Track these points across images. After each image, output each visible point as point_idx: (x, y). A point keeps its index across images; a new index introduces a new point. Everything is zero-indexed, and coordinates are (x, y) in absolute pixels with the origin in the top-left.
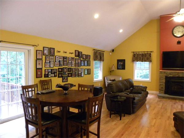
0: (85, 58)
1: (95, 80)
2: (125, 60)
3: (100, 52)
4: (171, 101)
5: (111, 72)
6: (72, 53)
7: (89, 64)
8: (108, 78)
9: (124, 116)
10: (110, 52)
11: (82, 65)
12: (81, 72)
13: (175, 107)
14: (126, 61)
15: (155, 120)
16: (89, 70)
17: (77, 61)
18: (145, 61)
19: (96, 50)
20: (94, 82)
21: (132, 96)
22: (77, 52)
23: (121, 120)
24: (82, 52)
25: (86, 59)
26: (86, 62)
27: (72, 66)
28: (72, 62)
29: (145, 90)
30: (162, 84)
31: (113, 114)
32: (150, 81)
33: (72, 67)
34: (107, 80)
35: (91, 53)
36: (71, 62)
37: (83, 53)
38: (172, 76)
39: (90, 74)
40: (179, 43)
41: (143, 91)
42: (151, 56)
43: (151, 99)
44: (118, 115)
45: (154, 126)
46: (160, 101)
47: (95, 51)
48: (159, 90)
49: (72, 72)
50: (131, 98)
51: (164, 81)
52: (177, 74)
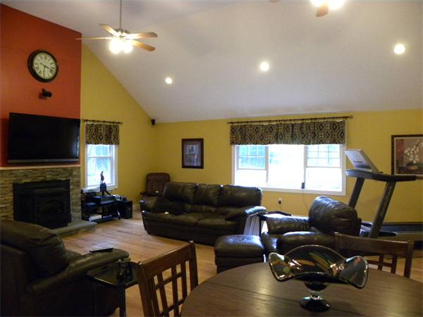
40: (45, 95)
51: (10, 197)
52: (40, 174)
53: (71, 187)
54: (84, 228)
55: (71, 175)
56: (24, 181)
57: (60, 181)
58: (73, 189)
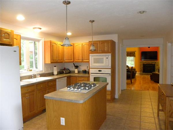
55: (156, 63)
57: (153, 64)
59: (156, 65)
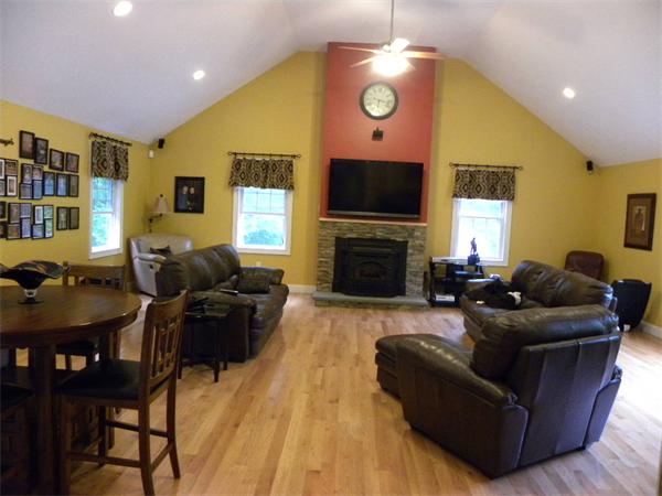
0: (58, 164)
1: (95, 249)
2: (202, 179)
3: (114, 144)
4: (352, 313)
5: (151, 220)
6: (6, 143)
7: (71, 191)
8: (141, 243)
9: (225, 368)
10: (151, 147)
11: (46, 193)
12: (44, 220)
13: (368, 328)
14: (206, 182)
15: (321, 369)
16: (73, 211)
17: (27, 177)
18: (273, 186)
19: (102, 137)
20: (91, 258)
21: (249, 301)
22: (28, 140)
23: (216, 380)
24: (47, 141)
25: (62, 170)
26: (62, 182)
27: (6, 195)
28: (6, 176)
29: (277, 280)
30: (326, 262)
31: (186, 365)
32: (288, 253)
33: (7, 200)
34: (140, 251)
35: (81, 148)
36: (5, 180)
37: (50, 147)
38: (354, 236)
39: (77, 227)
40: (378, 135)
41: (272, 284)
42: (291, 171)
43: (293, 311)
44: (206, 367)
45: (322, 387)
46: (322, 314)
47: (99, 140)
48: (318, 280)
49: (6, 219)
50: (244, 306)
51: (331, 251)
52: (368, 230)
53: (410, 251)
54: (408, 304)
55: (411, 235)
56: (349, 236)
57: (394, 241)
58: (412, 254)
59: (413, 247)
